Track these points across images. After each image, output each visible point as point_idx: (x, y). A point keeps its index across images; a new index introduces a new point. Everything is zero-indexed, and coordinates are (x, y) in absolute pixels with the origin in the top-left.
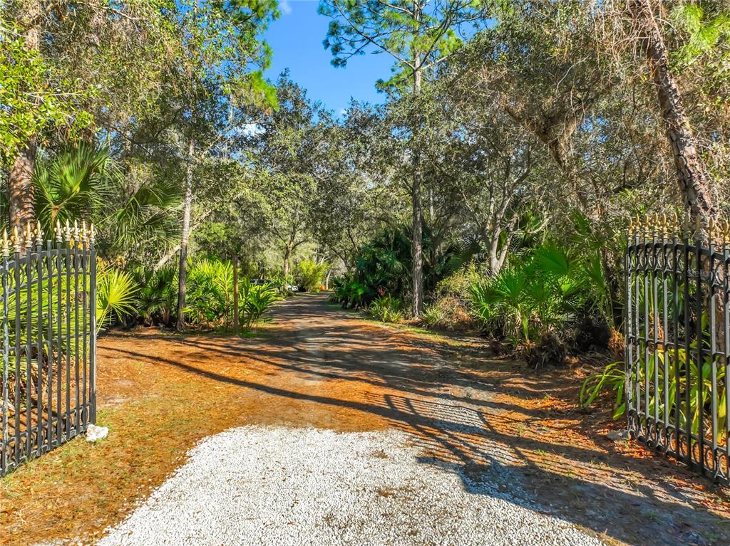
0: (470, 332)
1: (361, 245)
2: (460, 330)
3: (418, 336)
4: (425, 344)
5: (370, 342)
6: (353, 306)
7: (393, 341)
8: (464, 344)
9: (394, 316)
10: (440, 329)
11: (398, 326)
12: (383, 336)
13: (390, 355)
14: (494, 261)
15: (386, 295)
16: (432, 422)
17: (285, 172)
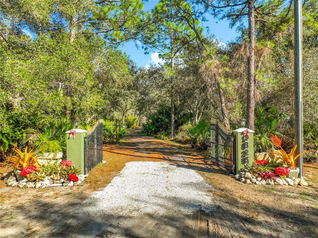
0: (189, 142)
1: (153, 113)
2: (186, 142)
3: (172, 144)
4: (174, 146)
5: (158, 146)
6: (150, 134)
7: (165, 145)
8: (186, 146)
9: (165, 138)
10: (180, 142)
11: (166, 141)
12: (162, 144)
13: (164, 149)
14: (197, 120)
15: (162, 131)
16: (173, 160)
17: (129, 90)
